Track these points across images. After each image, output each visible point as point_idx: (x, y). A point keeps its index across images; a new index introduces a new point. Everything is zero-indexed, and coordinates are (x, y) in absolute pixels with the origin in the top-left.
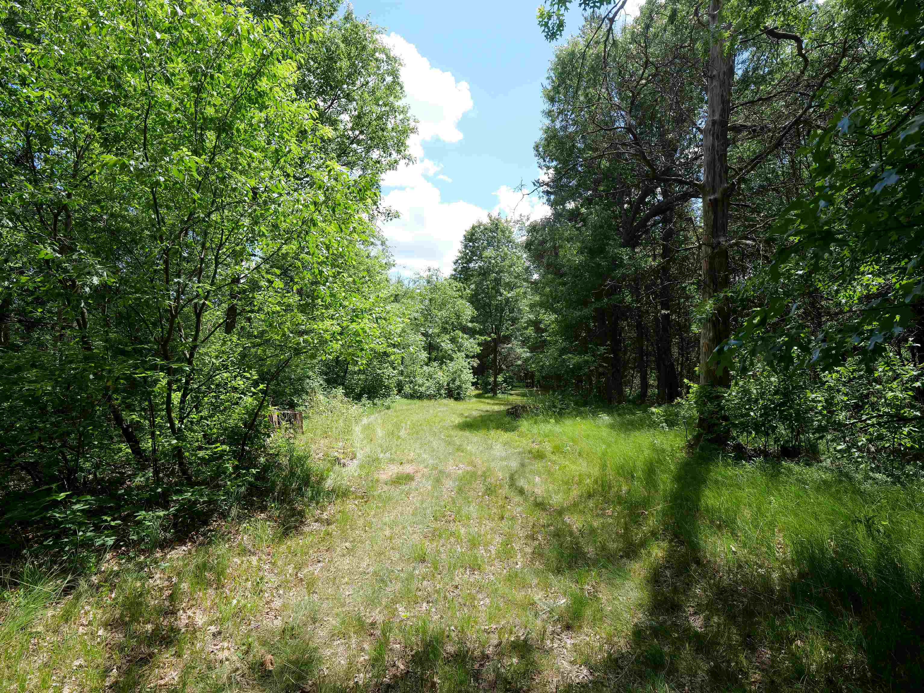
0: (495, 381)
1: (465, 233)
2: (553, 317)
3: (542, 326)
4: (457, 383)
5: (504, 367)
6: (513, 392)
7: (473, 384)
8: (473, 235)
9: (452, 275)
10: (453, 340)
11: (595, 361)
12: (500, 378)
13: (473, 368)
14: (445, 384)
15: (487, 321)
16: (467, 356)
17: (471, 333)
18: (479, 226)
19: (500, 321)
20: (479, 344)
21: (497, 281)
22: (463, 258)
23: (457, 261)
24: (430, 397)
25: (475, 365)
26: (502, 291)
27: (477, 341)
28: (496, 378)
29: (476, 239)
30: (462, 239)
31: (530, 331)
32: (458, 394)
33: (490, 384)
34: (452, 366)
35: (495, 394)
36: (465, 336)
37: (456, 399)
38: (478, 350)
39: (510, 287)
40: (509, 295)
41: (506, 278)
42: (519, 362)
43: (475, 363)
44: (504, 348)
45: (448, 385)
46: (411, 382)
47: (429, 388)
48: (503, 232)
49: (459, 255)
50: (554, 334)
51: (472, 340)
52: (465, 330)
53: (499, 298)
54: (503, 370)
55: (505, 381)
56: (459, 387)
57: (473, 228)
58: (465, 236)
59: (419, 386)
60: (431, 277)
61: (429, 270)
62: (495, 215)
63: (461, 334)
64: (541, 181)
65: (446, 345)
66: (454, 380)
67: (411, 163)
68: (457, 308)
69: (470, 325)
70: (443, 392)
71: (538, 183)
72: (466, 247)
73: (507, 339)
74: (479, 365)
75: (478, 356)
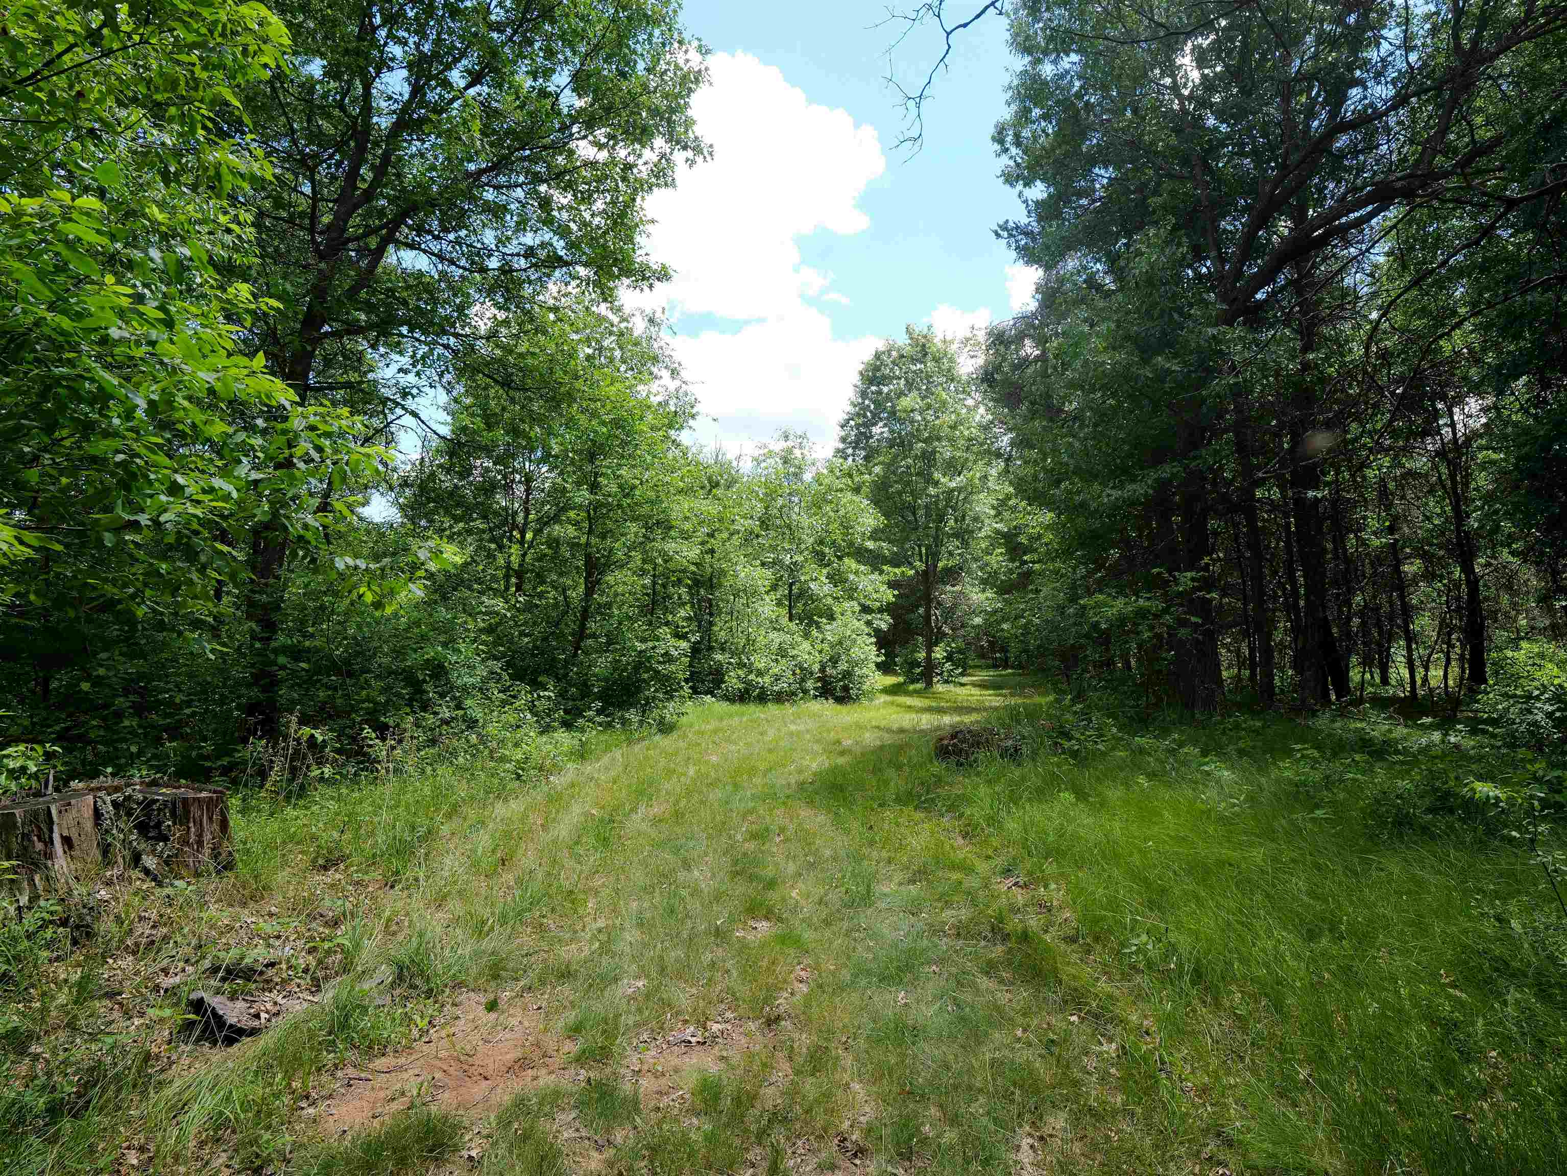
0: (928, 658)
1: (861, 367)
2: (1048, 517)
3: (1023, 539)
4: (843, 666)
5: (947, 630)
6: (964, 680)
7: (879, 666)
8: (877, 369)
9: (838, 451)
10: (836, 578)
11: (1165, 611)
12: (939, 653)
13: (878, 632)
14: (816, 667)
15: (907, 539)
16: (866, 609)
17: (874, 561)
18: (889, 351)
19: (936, 538)
20: (892, 585)
21: (929, 457)
22: (858, 415)
23: (848, 421)
24: (780, 698)
25: (884, 626)
26: (937, 475)
27: (885, 578)
28: (929, 651)
29: (884, 377)
30: (856, 379)
31: (998, 559)
32: (846, 689)
33: (918, 665)
34: (831, 631)
35: (929, 684)
36: (862, 568)
37: (840, 700)
38: (889, 595)
39: (953, 467)
40: (953, 485)
41: (945, 451)
42: (978, 620)
43: (884, 623)
44: (947, 593)
45: (823, 670)
46: (741, 665)
47: (777, 678)
48: (937, 360)
49: (850, 409)
50: (1051, 556)
51: (875, 576)
52: (860, 554)
53: (932, 491)
54: (945, 635)
55: (949, 658)
56: (847, 674)
57: (878, 356)
58: (861, 373)
59: (760, 673)
60: (790, 451)
61: (786, 438)
62: (920, 327)
63: (854, 566)
64: (1011, 224)
65: (821, 586)
66: (834, 660)
67: (699, 159)
68: (842, 513)
69: (870, 545)
70: (810, 684)
71: (1007, 230)
72: (864, 394)
73: (952, 575)
74: (893, 627)
75: (889, 609)
